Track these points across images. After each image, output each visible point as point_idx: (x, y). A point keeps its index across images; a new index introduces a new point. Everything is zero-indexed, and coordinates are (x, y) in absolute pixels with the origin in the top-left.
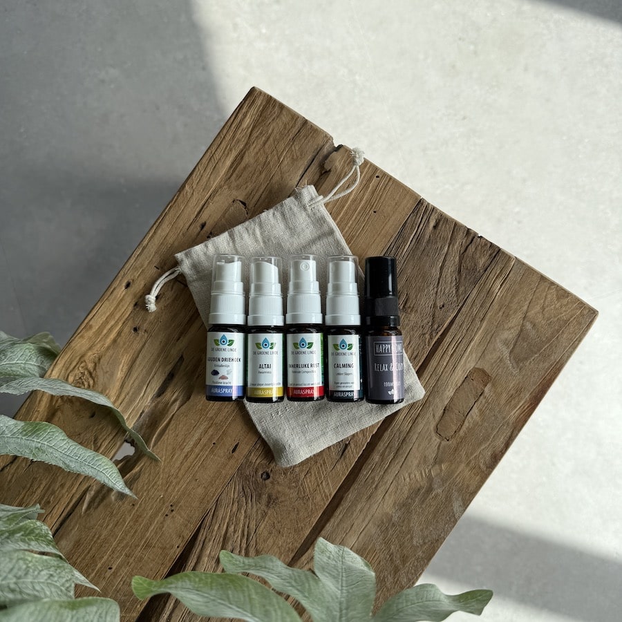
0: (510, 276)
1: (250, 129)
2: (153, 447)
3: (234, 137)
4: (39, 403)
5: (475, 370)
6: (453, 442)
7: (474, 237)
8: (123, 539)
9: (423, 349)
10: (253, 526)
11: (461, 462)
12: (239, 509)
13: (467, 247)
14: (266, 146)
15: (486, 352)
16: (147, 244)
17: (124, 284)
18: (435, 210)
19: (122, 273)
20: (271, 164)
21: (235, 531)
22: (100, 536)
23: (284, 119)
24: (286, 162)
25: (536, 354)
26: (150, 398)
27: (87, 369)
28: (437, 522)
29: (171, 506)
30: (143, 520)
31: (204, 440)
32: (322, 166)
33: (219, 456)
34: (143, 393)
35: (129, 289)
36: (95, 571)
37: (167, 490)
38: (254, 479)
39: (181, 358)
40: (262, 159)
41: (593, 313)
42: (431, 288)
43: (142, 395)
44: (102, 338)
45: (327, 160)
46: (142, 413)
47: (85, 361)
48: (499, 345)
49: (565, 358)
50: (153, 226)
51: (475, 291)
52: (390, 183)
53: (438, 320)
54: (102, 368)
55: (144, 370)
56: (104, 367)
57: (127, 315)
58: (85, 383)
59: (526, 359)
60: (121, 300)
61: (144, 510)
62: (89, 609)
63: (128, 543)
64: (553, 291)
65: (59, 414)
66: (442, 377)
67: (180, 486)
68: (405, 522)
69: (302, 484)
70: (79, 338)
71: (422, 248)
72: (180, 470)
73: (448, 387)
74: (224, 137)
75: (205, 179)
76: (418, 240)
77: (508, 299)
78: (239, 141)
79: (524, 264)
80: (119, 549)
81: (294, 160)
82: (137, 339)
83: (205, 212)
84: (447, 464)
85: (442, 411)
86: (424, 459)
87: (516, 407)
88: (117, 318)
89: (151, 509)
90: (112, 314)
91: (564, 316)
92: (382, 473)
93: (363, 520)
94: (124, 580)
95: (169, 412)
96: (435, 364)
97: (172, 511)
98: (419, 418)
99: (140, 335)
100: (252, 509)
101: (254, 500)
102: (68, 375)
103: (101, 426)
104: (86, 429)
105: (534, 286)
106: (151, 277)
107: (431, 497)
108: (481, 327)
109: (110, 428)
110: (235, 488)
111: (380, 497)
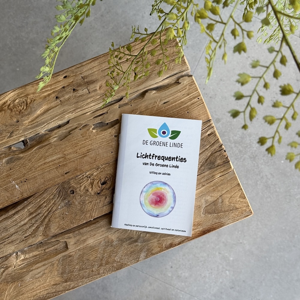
0: (226, 175)
1: (158, 44)
2: (34, 151)
7: (222, 150)
10: (54, 209)
12: (53, 199)
13: (217, 152)
14: (160, 56)
16: (84, 65)
17: (64, 76)
18: (213, 128)
19: (66, 70)
21: (45, 206)
23: (175, 49)
25: (216, 214)
26: (45, 130)
27: (26, 101)
28: (131, 256)
29: (26, 179)
31: (56, 162)
32: (178, 79)
33: (58, 172)
34: (43, 126)
35: (65, 79)
37: (28, 172)
38: (66, 190)
39: (68, 122)
40: (155, 60)
41: (250, 213)
43: (42, 126)
44: (41, 92)
45: (182, 78)
46: (38, 134)
47: (28, 97)
48: (203, 201)
49: (226, 223)
50: (91, 59)
51: (207, 173)
52: (202, 105)
55: (50, 117)
56: (34, 105)
57: (57, 89)
58: (22, 106)
59: (210, 213)
60: (59, 81)
61: (14, 174)
64: (240, 192)
65: (3, 112)
67: (34, 174)
68: (117, 248)
69: (85, 205)
70: (32, 86)
72: (39, 167)
77: (219, 184)
79: (235, 174)
81: (168, 69)
82: (55, 102)
84: (150, 235)
88: (52, 88)
89: (17, 175)
90: (51, 85)
91: (237, 206)
93: (101, 236)
95: (49, 141)
97: (25, 182)
99: (57, 101)
100: (58, 202)
101: (61, 199)
102: (17, 99)
103: (18, 128)
104: (10, 126)
105: (233, 185)
106: (77, 80)
107: (135, 244)
108: (201, 188)
109: (21, 132)
110: (57, 189)
111: (114, 231)
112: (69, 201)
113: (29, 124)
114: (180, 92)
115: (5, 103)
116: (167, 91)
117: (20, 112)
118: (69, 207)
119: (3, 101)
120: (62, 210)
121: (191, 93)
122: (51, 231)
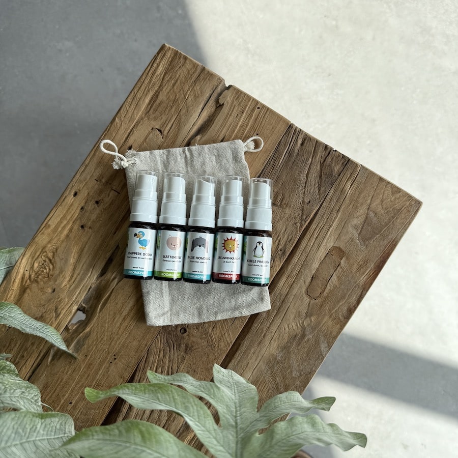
0: (357, 178)
1: (162, 75)
2: (99, 313)
3: (150, 81)
4: (13, 283)
5: (334, 248)
6: (319, 301)
7: (330, 151)
8: (80, 381)
9: (296, 234)
11: (325, 315)
12: (164, 356)
13: (326, 158)
14: (175, 87)
15: (341, 234)
16: (89, 163)
17: (73, 193)
18: (301, 132)
19: (71, 185)
20: (179, 101)
22: (62, 380)
23: (187, 67)
24: (190, 99)
25: (377, 234)
26: (95, 277)
27: (47, 257)
28: (310, 359)
29: (114, 355)
30: (94, 367)
31: (137, 306)
32: (217, 101)
34: (90, 273)
35: (76, 196)
36: (60, 406)
37: (110, 344)
38: (175, 334)
39: (118, 247)
40: (172, 97)
41: (418, 204)
42: (300, 189)
43: (89, 275)
44: (58, 234)
45: (221, 97)
46: (90, 289)
47: (46, 252)
48: (350, 229)
49: (399, 237)
50: (92, 150)
51: (332, 191)
52: (268, 113)
53: (305, 213)
54: (59, 257)
55: (90, 257)
56: (60, 255)
57: (76, 217)
58: (47, 268)
59: (370, 239)
60: (71, 205)
61: (94, 359)
62: (53, 419)
63: (83, 384)
64: (389, 188)
65: (28, 291)
66: (310, 254)
67: (120, 341)
68: (286, 360)
69: (210, 336)
70: (41, 235)
71: (292, 160)
72: (120, 329)
73: (314, 261)
74: (143, 82)
75: (130, 113)
76: (290, 154)
77: (357, 195)
78: (154, 84)
79: (367, 169)
80: (76, 388)
81: (196, 97)
82: (84, 234)
83: (131, 138)
84: (315, 317)
85: (311, 278)
86: (299, 314)
87: (364, 274)
88: (68, 218)
89: (99, 358)
90: (64, 217)
91: (397, 206)
92: (268, 325)
93: (256, 360)
94: (81, 411)
95: (110, 287)
96: (305, 245)
97: (115, 359)
98: (294, 285)
99: (86, 231)
100: (174, 355)
101: (175, 348)
102: (34, 262)
103: (59, 299)
104: (48, 302)
105: (375, 185)
106: (93, 188)
107: (304, 341)
108: (337, 216)
109: (67, 300)
110: (161, 341)
111: (267, 342)
112: (187, 345)
113: (71, 283)
114: (231, 115)
115: (23, 278)
116: (213, 125)
117: (48, 277)
118: (193, 352)
119: (19, 277)
120: (185, 361)
121: (245, 108)
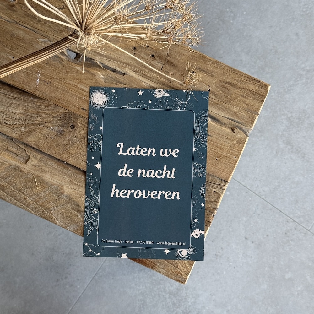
1: (247, 88)
3: (242, 80)
7: (213, 212)
10: (47, 125)
12: (54, 117)
14: (241, 98)
18: (223, 190)
20: (232, 102)
21: (43, 117)
23: (256, 104)
24: (234, 109)
26: (101, 62)
29: (50, 83)
30: (40, 70)
31: (85, 93)
32: (236, 128)
33: (78, 102)
34: (103, 58)
36: (10, 50)
37: (57, 79)
38: (70, 121)
39: (124, 74)
40: (233, 97)
41: (184, 281)
45: (239, 130)
46: (93, 59)
52: (233, 165)
55: (115, 57)
57: (141, 43)
61: (45, 70)
67: (60, 85)
68: (61, 202)
69: (71, 146)
72: (68, 84)
81: (236, 113)
89: (47, 73)
93: (59, 180)
97: (48, 84)
99: (132, 51)
100: (55, 123)
101: (60, 123)
110: (64, 113)
111: (72, 186)
112: (63, 131)
114: (227, 139)
118: (59, 136)
120: (52, 131)
122: (27, 138)
